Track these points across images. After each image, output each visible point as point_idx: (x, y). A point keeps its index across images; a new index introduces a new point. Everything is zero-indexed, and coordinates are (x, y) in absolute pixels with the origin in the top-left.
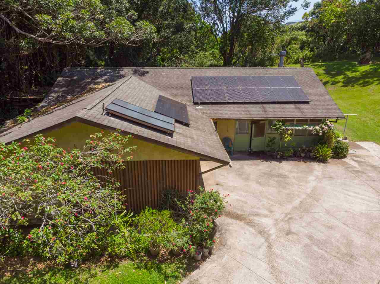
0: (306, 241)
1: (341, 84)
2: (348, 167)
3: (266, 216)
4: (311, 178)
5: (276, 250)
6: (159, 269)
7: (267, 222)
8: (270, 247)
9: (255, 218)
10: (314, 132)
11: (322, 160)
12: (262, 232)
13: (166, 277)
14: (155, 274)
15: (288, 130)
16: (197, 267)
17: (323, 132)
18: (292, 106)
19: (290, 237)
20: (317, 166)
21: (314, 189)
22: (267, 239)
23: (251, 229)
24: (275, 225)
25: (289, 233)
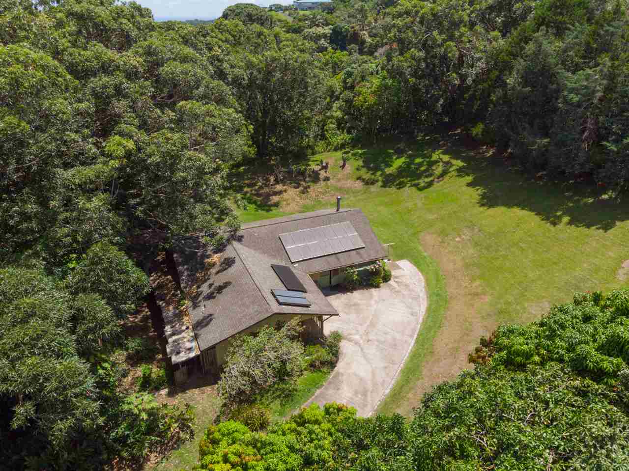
0: (376, 343)
1: (380, 183)
2: (392, 289)
3: (355, 334)
4: (373, 302)
5: (365, 351)
6: (321, 371)
7: (357, 337)
8: (362, 350)
9: (351, 336)
10: (370, 270)
11: (377, 286)
12: (356, 343)
13: (326, 373)
14: (320, 374)
15: (355, 272)
16: (335, 366)
17: (376, 269)
18: (354, 252)
19: (369, 343)
20: (374, 291)
21: (375, 311)
22: (360, 346)
23: (352, 343)
24: (361, 338)
25: (368, 341)
